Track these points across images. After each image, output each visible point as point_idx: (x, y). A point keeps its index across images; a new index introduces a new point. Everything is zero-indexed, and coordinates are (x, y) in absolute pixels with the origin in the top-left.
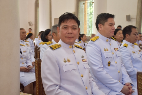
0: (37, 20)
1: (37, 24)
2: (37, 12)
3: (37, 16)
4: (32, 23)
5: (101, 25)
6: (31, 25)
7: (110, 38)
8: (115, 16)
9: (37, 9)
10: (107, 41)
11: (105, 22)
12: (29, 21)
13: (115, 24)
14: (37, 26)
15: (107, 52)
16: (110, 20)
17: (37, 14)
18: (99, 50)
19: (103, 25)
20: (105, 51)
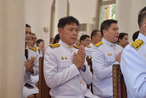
0: (53, 26)
1: (53, 31)
2: (53, 17)
3: (53, 22)
4: (47, 30)
5: (105, 30)
6: (46, 31)
7: (114, 43)
8: (118, 21)
9: (54, 14)
10: (111, 46)
11: (108, 28)
12: (44, 27)
13: (118, 28)
14: (53, 32)
15: (110, 56)
16: (113, 25)
17: (53, 19)
18: (102, 54)
19: (107, 30)
20: (109, 55)
